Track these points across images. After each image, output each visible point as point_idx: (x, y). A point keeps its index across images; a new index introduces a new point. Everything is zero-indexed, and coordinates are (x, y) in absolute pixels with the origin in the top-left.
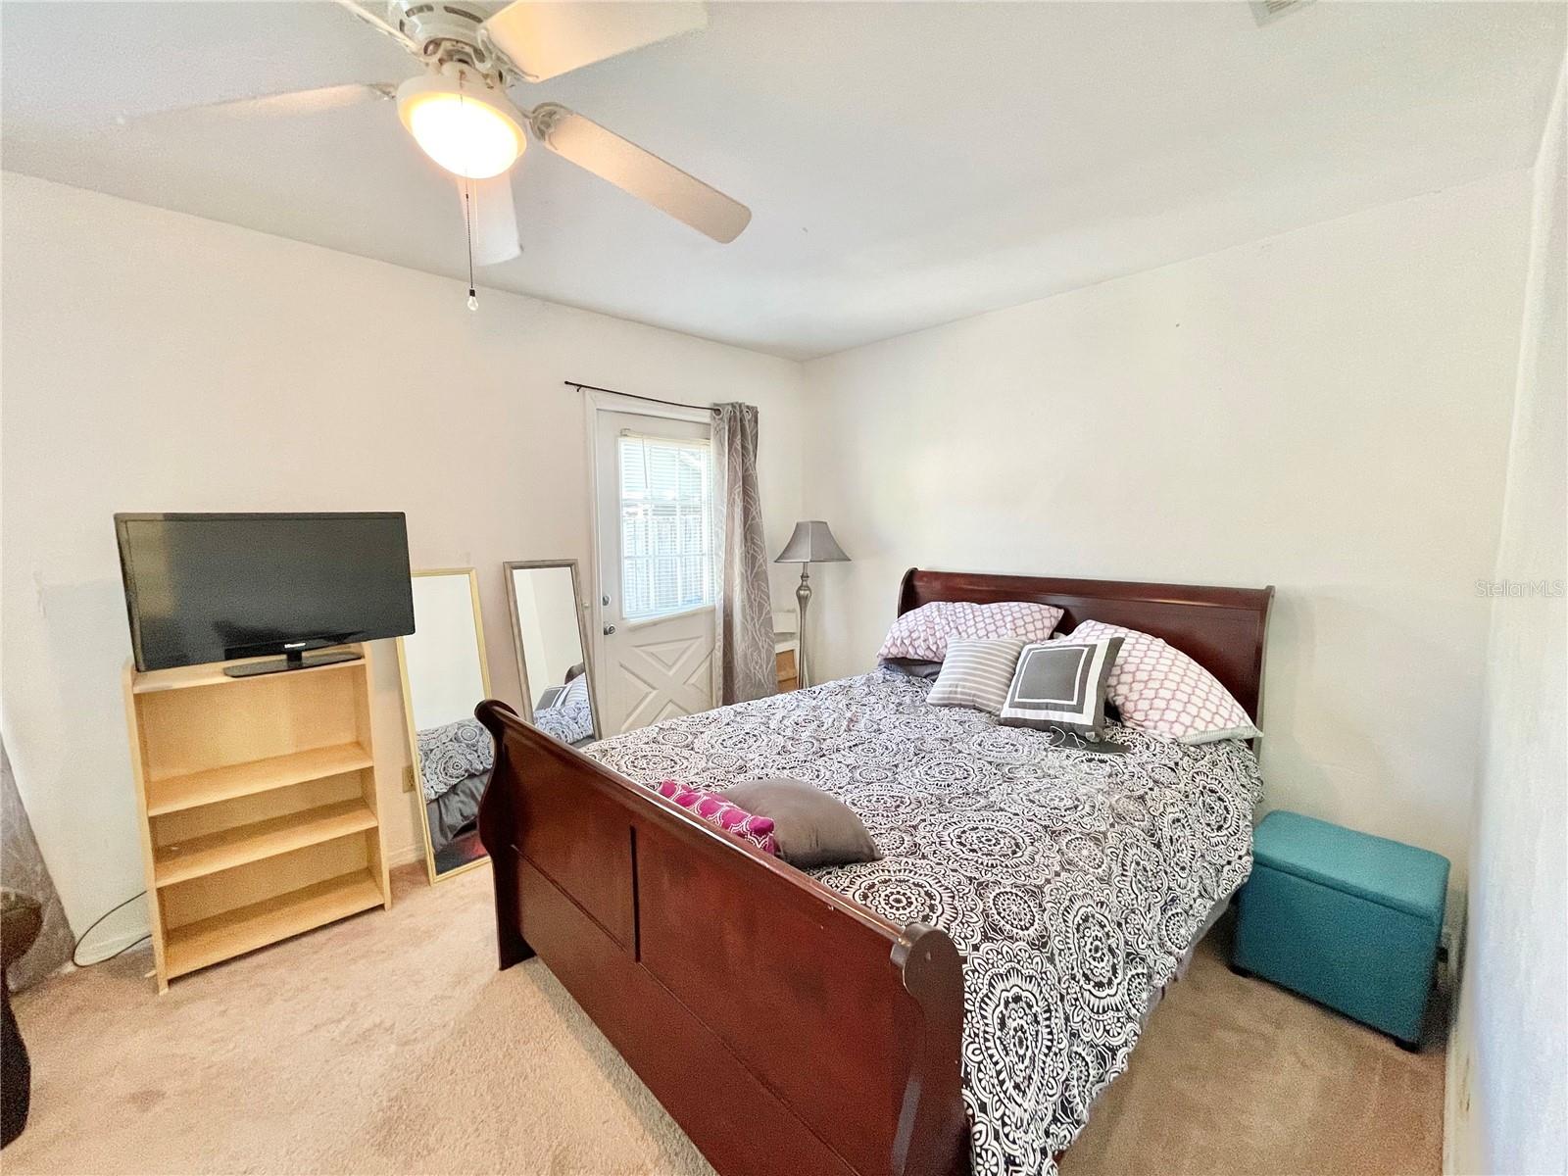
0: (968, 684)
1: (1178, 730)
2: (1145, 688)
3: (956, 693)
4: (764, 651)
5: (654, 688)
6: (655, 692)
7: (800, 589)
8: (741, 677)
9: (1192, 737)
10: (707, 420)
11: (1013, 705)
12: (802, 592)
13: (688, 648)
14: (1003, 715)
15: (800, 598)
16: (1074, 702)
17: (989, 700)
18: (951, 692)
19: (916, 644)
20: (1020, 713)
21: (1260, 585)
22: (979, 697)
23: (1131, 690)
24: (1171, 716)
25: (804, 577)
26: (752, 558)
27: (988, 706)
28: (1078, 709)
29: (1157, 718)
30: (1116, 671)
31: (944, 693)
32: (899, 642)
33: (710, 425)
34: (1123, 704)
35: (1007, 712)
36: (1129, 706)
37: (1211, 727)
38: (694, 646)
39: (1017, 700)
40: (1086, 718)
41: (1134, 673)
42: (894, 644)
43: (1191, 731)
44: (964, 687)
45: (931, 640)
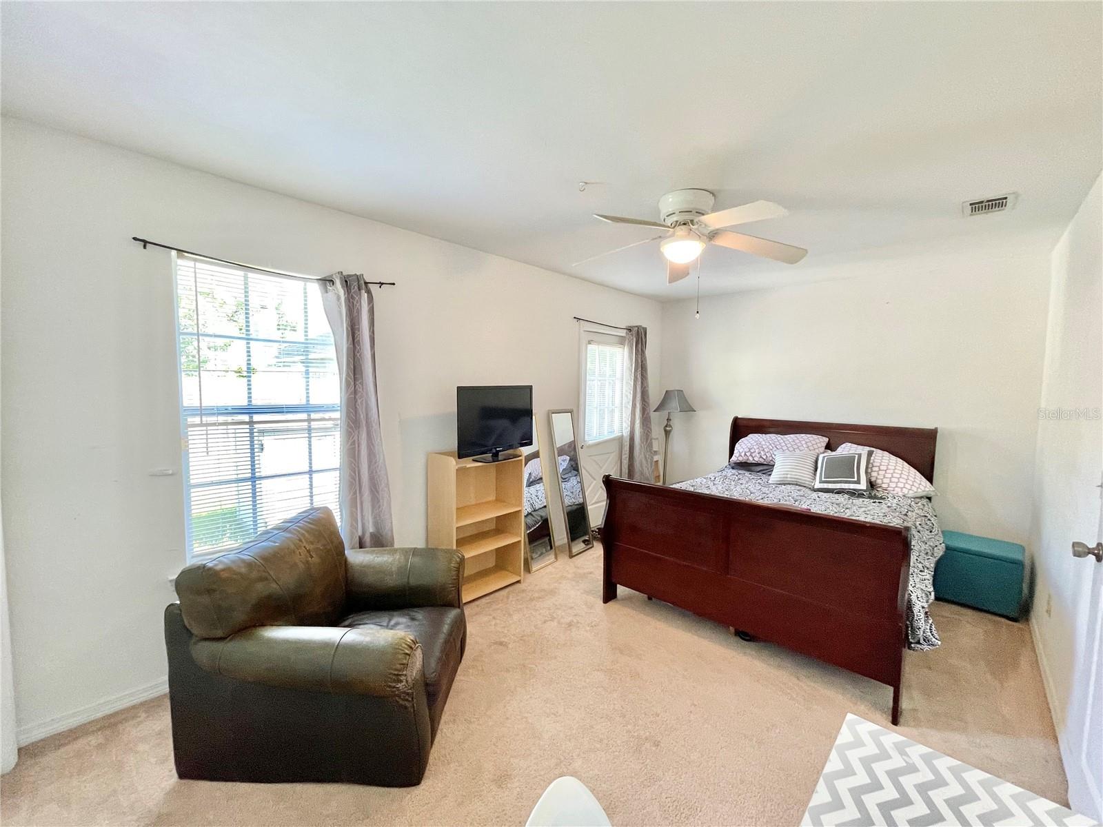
0: (794, 473)
1: (905, 491)
2: (886, 473)
3: (787, 478)
4: (649, 460)
5: (595, 479)
6: (595, 482)
7: (666, 426)
8: (638, 474)
9: (911, 494)
10: (624, 335)
11: (821, 482)
12: (668, 428)
13: (609, 458)
14: (816, 487)
15: (666, 431)
16: (856, 479)
17: (805, 480)
18: (784, 478)
19: (754, 455)
20: (826, 486)
21: (932, 427)
22: (800, 479)
23: (878, 474)
24: (901, 485)
25: (669, 420)
26: (644, 410)
27: (805, 483)
28: (858, 482)
29: (894, 486)
30: (870, 466)
31: (780, 478)
32: (743, 454)
33: (625, 337)
34: (875, 481)
35: (818, 485)
36: (879, 481)
37: (919, 490)
38: (611, 458)
39: (823, 479)
40: (863, 486)
41: (879, 467)
42: (740, 455)
43: (911, 492)
44: (791, 474)
45: (762, 453)
